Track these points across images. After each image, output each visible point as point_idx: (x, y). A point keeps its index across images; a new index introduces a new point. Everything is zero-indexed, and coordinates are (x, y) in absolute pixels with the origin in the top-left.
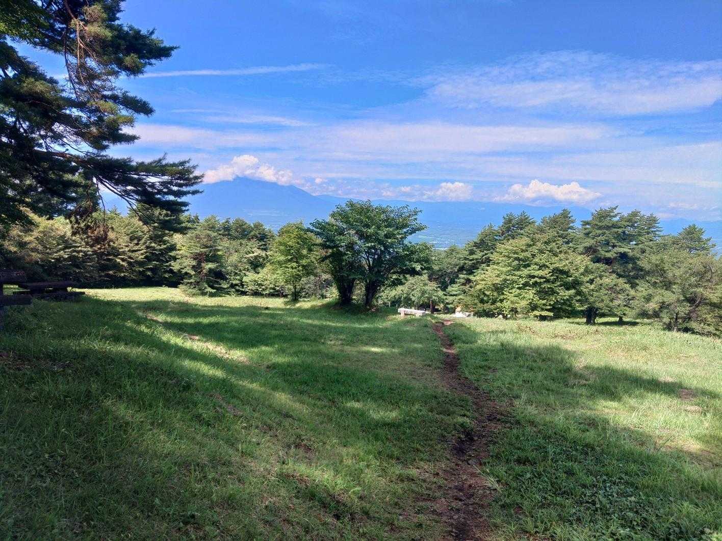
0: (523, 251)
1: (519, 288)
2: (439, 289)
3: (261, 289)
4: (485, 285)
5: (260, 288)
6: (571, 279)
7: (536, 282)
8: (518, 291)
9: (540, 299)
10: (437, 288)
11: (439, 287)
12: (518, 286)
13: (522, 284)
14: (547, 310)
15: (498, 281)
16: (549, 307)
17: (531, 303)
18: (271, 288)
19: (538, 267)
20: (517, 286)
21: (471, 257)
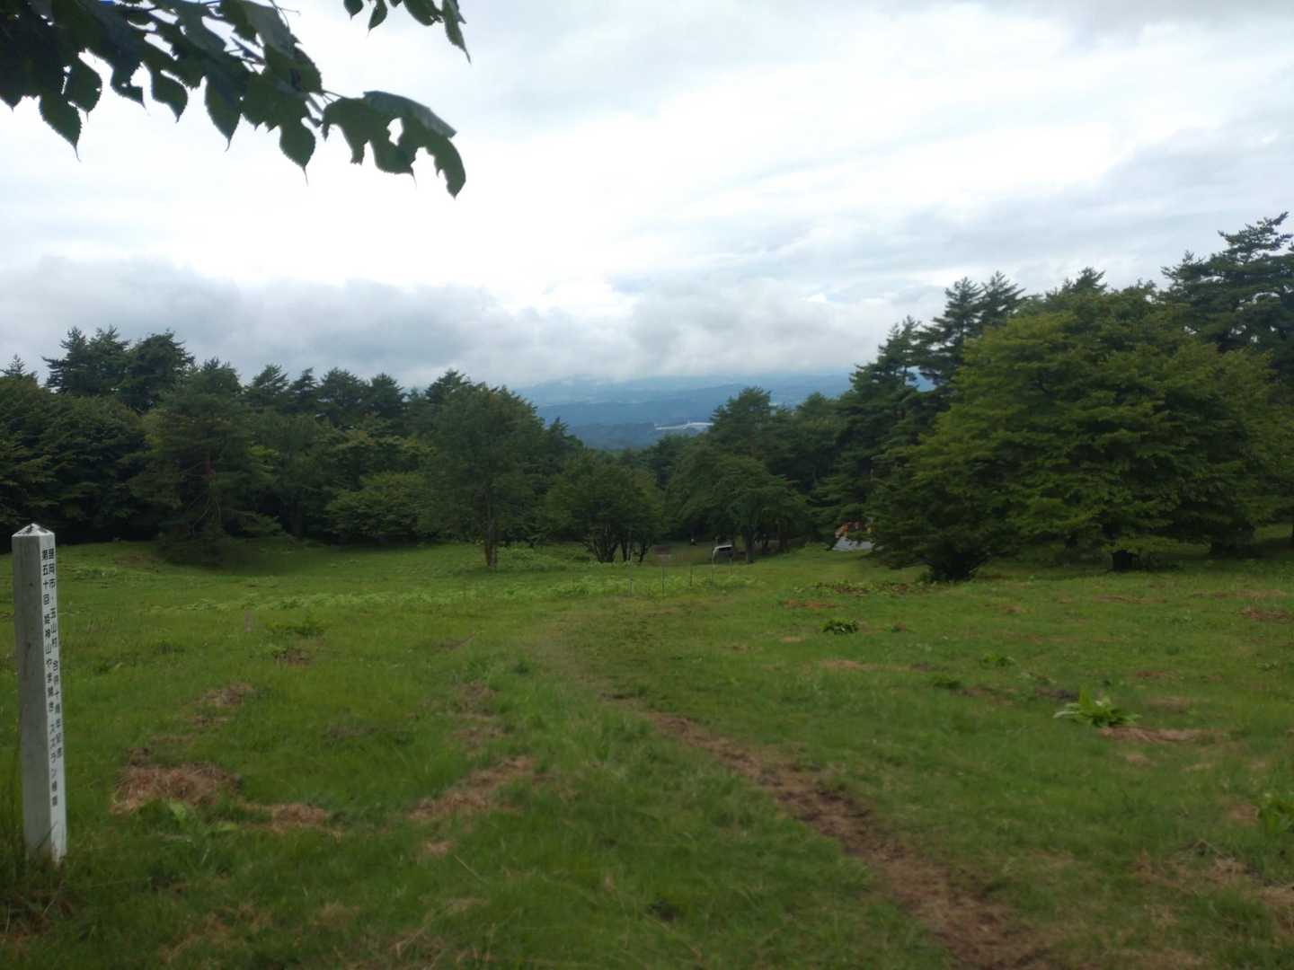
0: (1055, 348)
1: (1058, 469)
2: (794, 491)
3: (366, 528)
4: (944, 466)
5: (365, 524)
6: (1224, 424)
7: (1116, 444)
8: (1055, 477)
9: (1135, 497)
10: (789, 487)
11: (794, 485)
12: (1054, 462)
13: (1068, 456)
14: (1160, 532)
15: (982, 450)
16: (1163, 523)
17: (1104, 513)
18: (391, 523)
19: (1113, 394)
20: (1048, 464)
21: (869, 405)
